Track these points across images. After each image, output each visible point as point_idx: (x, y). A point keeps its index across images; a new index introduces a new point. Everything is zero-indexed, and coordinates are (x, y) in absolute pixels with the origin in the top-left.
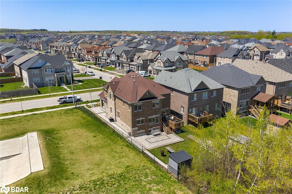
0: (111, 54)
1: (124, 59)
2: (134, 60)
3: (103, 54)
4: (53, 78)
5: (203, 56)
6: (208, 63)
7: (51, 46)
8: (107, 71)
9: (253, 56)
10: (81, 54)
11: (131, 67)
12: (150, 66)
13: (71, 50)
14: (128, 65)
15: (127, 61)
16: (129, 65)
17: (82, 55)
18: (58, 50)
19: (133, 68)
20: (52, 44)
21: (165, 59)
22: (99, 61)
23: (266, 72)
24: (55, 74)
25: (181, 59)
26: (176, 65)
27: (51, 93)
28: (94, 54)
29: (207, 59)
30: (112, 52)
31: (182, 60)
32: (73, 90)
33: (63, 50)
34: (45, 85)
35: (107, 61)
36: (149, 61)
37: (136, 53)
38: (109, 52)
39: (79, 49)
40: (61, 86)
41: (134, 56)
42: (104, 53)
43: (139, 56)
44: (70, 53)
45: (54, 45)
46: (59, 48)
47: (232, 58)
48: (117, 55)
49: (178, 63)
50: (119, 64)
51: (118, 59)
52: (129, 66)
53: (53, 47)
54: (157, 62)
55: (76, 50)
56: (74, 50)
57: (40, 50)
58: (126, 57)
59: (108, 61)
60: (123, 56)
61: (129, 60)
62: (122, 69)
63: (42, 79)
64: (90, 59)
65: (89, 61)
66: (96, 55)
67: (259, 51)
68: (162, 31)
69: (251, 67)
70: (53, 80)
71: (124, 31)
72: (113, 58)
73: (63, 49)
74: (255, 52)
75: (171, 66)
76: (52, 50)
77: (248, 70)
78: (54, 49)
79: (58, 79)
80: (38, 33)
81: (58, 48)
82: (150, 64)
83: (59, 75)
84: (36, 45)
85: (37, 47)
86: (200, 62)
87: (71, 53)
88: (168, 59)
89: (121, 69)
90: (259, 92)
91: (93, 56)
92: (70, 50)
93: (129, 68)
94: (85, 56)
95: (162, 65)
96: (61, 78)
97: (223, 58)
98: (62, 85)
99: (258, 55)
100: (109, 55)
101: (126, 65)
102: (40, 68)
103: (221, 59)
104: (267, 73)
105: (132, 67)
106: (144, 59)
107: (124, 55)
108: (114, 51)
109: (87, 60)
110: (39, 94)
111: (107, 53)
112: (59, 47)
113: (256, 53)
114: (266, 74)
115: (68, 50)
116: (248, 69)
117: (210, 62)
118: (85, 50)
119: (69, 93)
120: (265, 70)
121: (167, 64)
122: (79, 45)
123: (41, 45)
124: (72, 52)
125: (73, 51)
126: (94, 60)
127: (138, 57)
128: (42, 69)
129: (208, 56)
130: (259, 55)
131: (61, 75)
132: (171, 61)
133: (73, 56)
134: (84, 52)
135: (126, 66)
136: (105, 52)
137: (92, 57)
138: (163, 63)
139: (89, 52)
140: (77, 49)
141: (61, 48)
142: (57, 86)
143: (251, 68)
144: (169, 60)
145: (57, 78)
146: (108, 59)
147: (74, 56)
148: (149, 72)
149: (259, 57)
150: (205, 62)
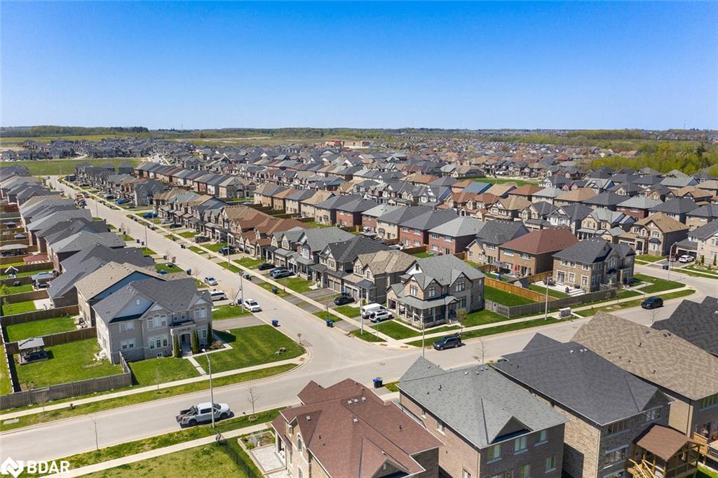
0: (299, 245)
1: (330, 263)
2: (354, 270)
3: (280, 242)
4: (165, 337)
5: (522, 254)
6: (533, 272)
7: (158, 201)
8: (289, 294)
9: (645, 243)
10: (229, 234)
11: (346, 287)
12: (392, 291)
13: (206, 219)
14: (339, 281)
15: (337, 270)
16: (343, 281)
17: (232, 236)
18: (173, 214)
19: (351, 288)
20: (162, 197)
21: (429, 280)
22: (270, 258)
23: (670, 362)
24: (172, 330)
25: (466, 276)
26: (455, 292)
27: (160, 383)
28: (259, 237)
29: (531, 263)
30: (303, 241)
31: (469, 279)
32: (213, 372)
33: (185, 216)
34: (146, 356)
35: (289, 261)
36: (389, 278)
37: (360, 256)
38: (294, 240)
39: (224, 220)
40: (184, 358)
41: (355, 261)
42: (283, 240)
43: (367, 266)
44: (202, 226)
45: (166, 199)
46: (177, 208)
47: (591, 266)
48: (314, 252)
49: (458, 288)
50: (319, 275)
51: (317, 261)
52: (343, 284)
53: (163, 204)
54: (409, 285)
55: (217, 219)
56: (213, 218)
57: (132, 207)
58: (334, 261)
59: (293, 261)
60: (328, 258)
61: (341, 269)
62: (324, 287)
63: (141, 340)
64: (249, 249)
65: (247, 252)
66: (265, 242)
67: (662, 231)
68: (422, 129)
69: (634, 343)
70: (165, 342)
71: (331, 130)
72: (305, 256)
73: (186, 212)
74: (651, 234)
75: (443, 296)
76: (159, 209)
77: (626, 349)
78: (167, 208)
79: (177, 341)
80: (126, 138)
81: (175, 208)
82: (391, 287)
83: (179, 331)
84: (123, 190)
85: (125, 197)
86: (514, 267)
87: (206, 227)
88: (434, 281)
89: (322, 286)
90: (653, 425)
91: (256, 243)
92: (202, 218)
93: (342, 288)
94: (239, 240)
95: (421, 295)
96: (183, 336)
97: (569, 264)
98: (186, 355)
99: (659, 243)
100: (294, 247)
101: (335, 280)
102: (138, 316)
103: (564, 265)
104: (671, 368)
105: (350, 286)
106: (378, 273)
107: (331, 256)
108: (306, 242)
109: (241, 249)
110: (133, 385)
111: (289, 241)
112: (177, 206)
113: (653, 236)
114: (670, 370)
115: (199, 217)
116: (628, 348)
117: (537, 271)
118: (239, 226)
119: (201, 382)
120: (668, 359)
121: (432, 294)
122: (224, 211)
123: (135, 194)
124: (206, 222)
125: (210, 221)
126: (258, 252)
127: (365, 265)
128: (141, 321)
129: (534, 256)
130: (662, 241)
131: (186, 329)
132: (443, 283)
133: (209, 234)
134: (236, 229)
135: (335, 282)
136: (285, 239)
137: (255, 246)
138: (423, 291)
139: (248, 230)
140: (220, 218)
141: (183, 208)
142: (174, 356)
143: (634, 346)
144: (437, 282)
145: (176, 338)
146: (291, 257)
147: (211, 233)
148: (389, 304)
149: (661, 246)
150: (526, 268)
